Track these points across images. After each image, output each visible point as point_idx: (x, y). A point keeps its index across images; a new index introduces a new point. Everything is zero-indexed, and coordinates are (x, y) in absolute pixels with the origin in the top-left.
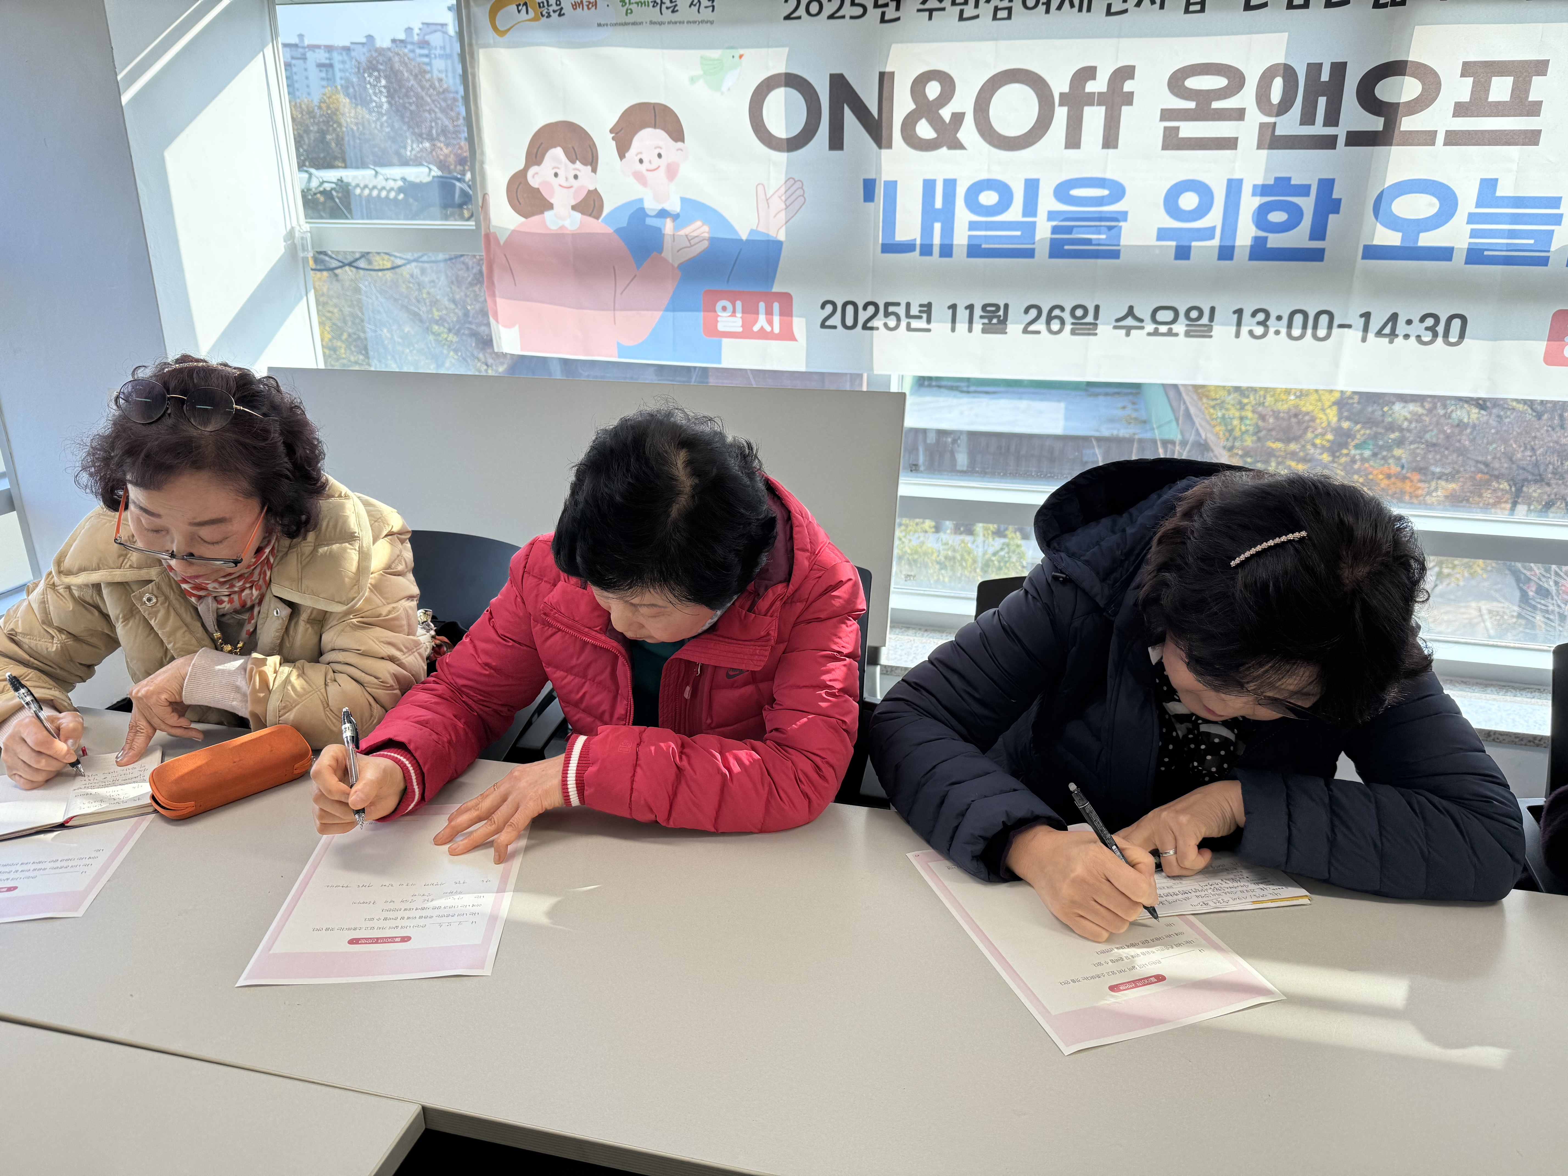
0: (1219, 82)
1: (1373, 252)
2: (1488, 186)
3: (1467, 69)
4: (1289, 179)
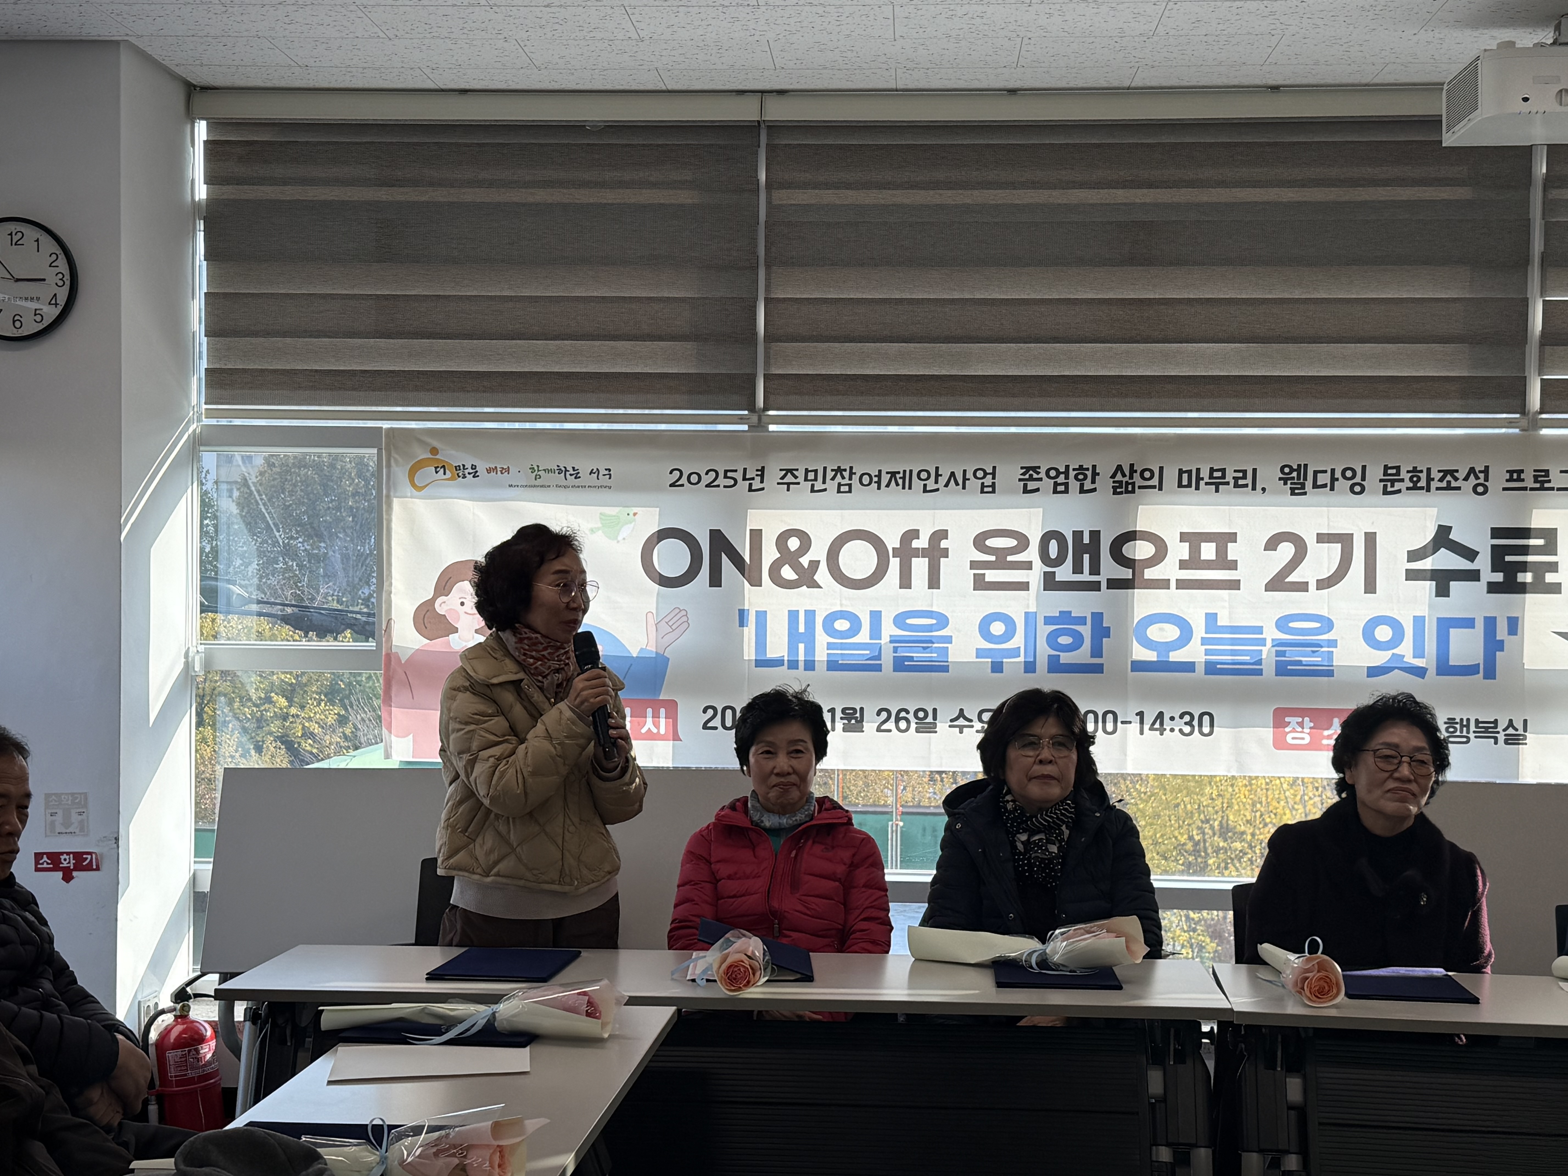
1: (1139, 666)
2: (1211, 618)
3: (1184, 537)
4: (1070, 612)
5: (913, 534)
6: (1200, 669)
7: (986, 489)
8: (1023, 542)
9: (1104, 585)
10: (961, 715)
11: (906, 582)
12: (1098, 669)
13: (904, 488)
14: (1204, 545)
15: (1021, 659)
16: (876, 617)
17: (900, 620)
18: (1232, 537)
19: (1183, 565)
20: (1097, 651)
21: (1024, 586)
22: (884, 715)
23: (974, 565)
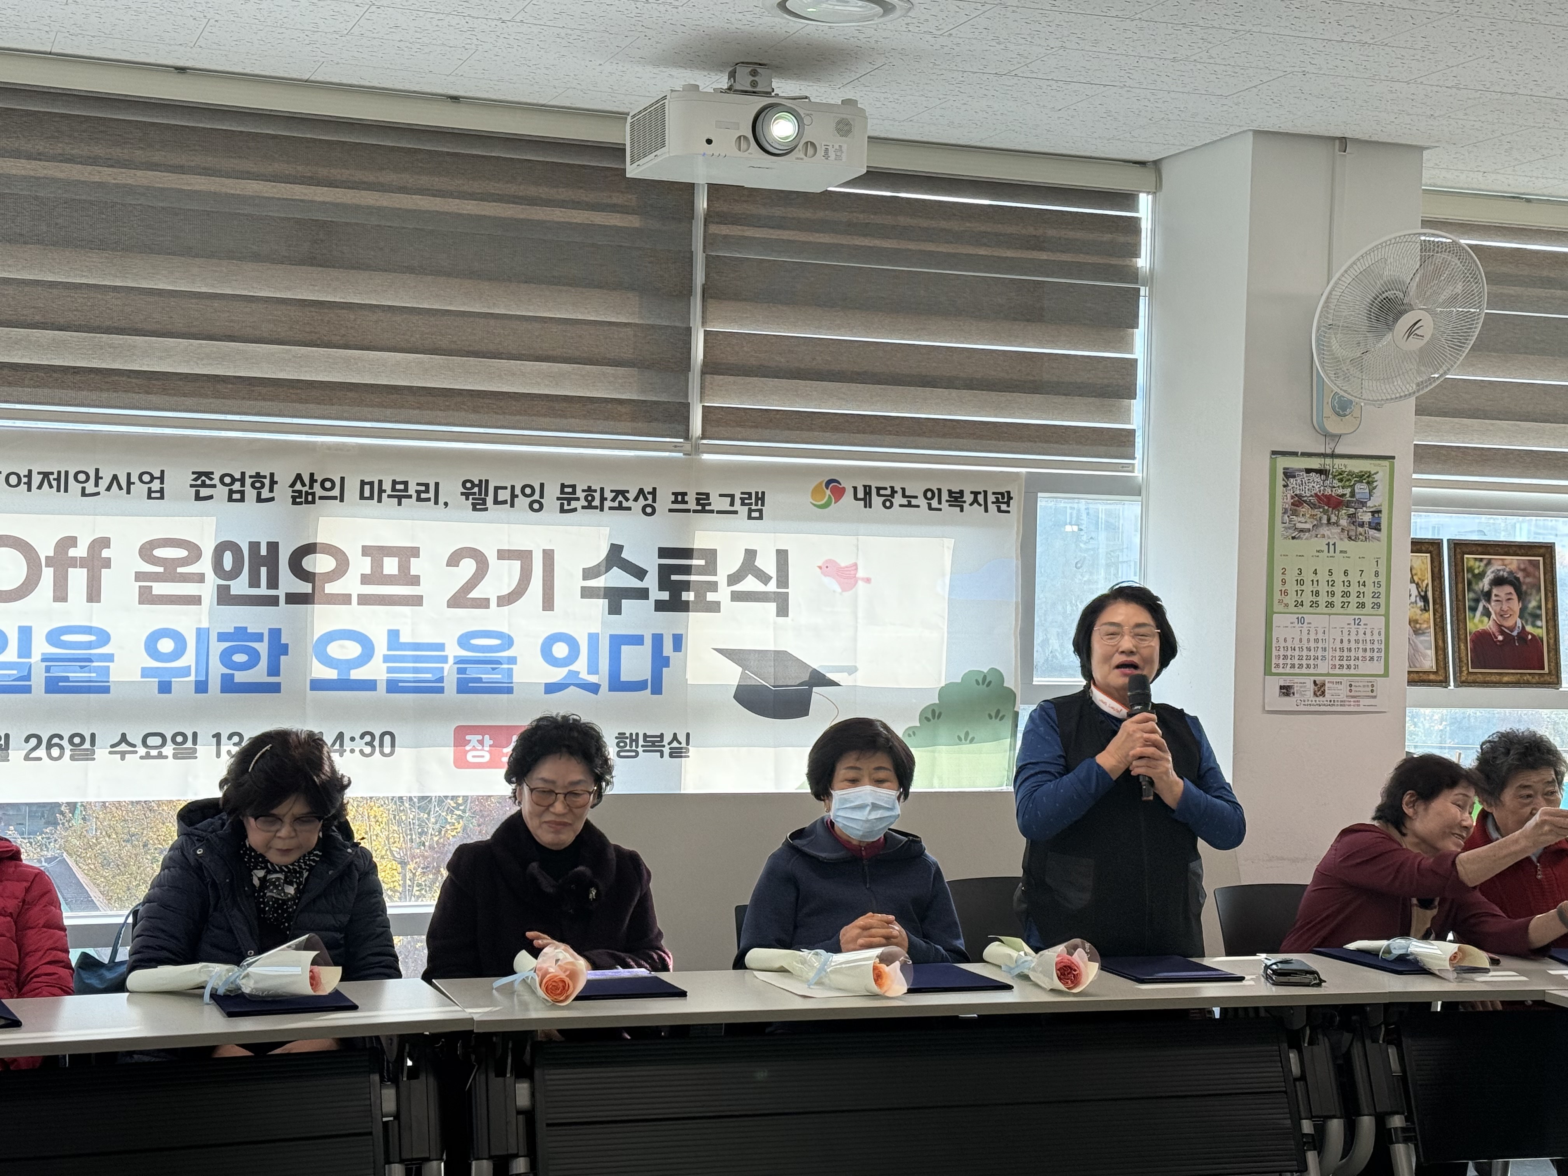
0: (181, 553)
1: (318, 685)
2: (393, 634)
3: (366, 551)
4: (246, 628)
5: (72, 541)
6: (382, 687)
7: (153, 495)
8: (195, 553)
9: (282, 600)
10: (124, 739)
11: (60, 595)
12: (275, 688)
13: (58, 490)
14: (387, 560)
15: (192, 678)
16: (25, 633)
17: (53, 637)
18: (415, 552)
19: (365, 580)
20: (274, 670)
21: (196, 600)
22: (33, 742)
23: (140, 576)
